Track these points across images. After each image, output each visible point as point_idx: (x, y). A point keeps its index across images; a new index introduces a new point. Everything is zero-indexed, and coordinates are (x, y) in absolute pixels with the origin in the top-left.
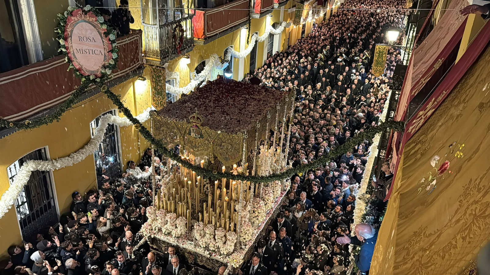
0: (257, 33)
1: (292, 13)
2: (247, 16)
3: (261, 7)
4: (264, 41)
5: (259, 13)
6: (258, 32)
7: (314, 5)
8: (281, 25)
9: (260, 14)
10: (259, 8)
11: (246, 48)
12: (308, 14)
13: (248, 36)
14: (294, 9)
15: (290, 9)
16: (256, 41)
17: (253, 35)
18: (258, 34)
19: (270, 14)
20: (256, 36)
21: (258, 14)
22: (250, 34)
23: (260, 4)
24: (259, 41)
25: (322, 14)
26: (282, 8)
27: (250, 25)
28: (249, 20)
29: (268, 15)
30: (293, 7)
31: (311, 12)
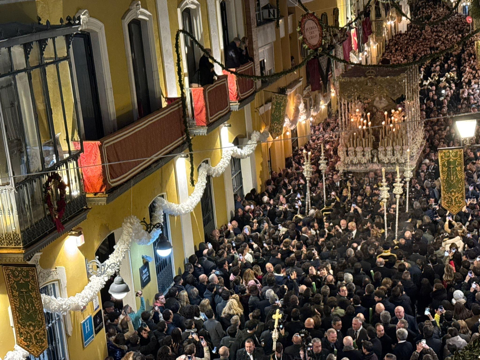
0: (207, 162)
1: (267, 113)
2: (183, 135)
3: (207, 114)
4: (223, 174)
5: (205, 125)
6: (209, 159)
7: (305, 93)
8: (250, 139)
9: (207, 126)
10: (203, 116)
11: (190, 193)
12: (297, 110)
13: (190, 171)
14: (269, 106)
15: (262, 108)
16: (208, 177)
17: (200, 166)
18: (210, 162)
19: (226, 122)
20: (205, 168)
21: (202, 126)
22: (194, 167)
23: (204, 109)
24: (214, 176)
25: (323, 106)
26: (247, 108)
27: (191, 150)
28: (188, 140)
29: (222, 125)
30: (266, 103)
31: (301, 107)
